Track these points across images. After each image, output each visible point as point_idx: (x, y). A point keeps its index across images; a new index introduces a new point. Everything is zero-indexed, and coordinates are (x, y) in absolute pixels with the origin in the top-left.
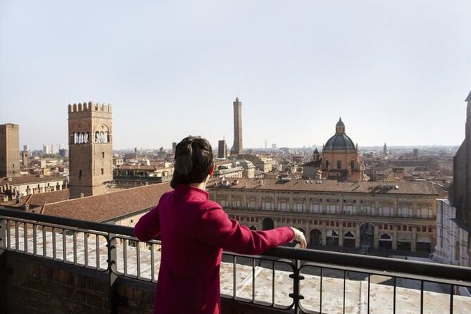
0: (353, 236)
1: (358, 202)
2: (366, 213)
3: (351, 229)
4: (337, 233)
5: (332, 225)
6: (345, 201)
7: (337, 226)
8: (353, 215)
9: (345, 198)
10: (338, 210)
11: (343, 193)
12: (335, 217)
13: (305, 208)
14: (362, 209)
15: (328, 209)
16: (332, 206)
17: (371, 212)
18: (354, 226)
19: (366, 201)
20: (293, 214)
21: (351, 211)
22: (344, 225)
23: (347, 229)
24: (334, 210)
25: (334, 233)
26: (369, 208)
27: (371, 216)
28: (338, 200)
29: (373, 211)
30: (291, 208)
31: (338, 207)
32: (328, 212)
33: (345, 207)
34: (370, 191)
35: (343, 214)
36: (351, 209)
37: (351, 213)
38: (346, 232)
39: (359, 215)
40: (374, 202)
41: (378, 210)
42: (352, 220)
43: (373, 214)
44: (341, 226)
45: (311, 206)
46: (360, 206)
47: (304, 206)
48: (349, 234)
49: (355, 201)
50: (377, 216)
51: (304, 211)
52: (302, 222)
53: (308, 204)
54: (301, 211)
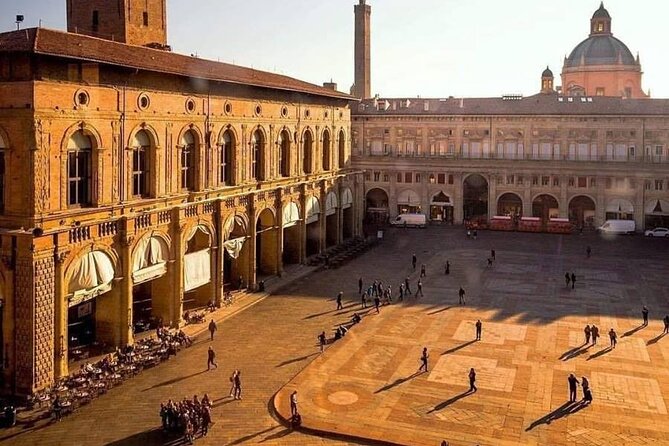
3: (662, 195)
6: (649, 133)
9: (648, 127)
11: (645, 116)
12: (626, 168)
13: (557, 151)
15: (610, 152)
16: (618, 145)
20: (532, 165)
21: (664, 156)
28: (633, 134)
30: (528, 151)
32: (610, 159)
33: (648, 148)
35: (644, 161)
36: (662, 151)
42: (665, 174)
44: (639, 187)
45: (572, 146)
47: (557, 146)
51: (557, 157)
52: (551, 182)
53: (565, 143)
54: (549, 158)
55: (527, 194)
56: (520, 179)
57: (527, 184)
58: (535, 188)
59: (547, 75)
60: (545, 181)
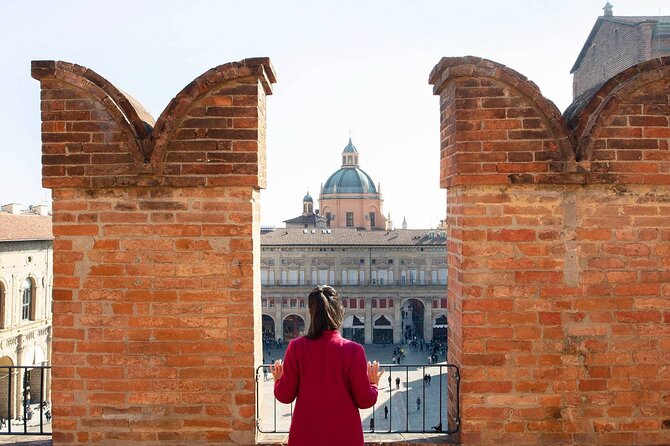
0: (389, 323)
1: (396, 262)
2: (412, 280)
3: (386, 312)
4: (362, 319)
5: (353, 305)
6: (374, 261)
7: (362, 306)
8: (389, 286)
9: (374, 256)
10: (362, 278)
11: (370, 247)
12: (357, 290)
13: (302, 278)
14: (404, 273)
15: (344, 278)
16: (351, 271)
17: (419, 280)
18: (391, 305)
19: (410, 261)
20: (281, 290)
21: (385, 278)
22: (374, 304)
23: (379, 312)
24: (356, 278)
25: (356, 321)
26: (415, 272)
27: (419, 286)
28: (362, 261)
29: (422, 278)
30: (278, 276)
31: (362, 272)
32: (345, 283)
33: (374, 273)
34: (416, 242)
35: (371, 284)
36: (385, 276)
37: (385, 283)
38: (376, 318)
39: (399, 284)
40: (423, 262)
41: (429, 274)
42: (386, 295)
43: (422, 283)
44: (368, 306)
45: (315, 272)
46: (400, 271)
47: (302, 273)
48: (382, 321)
49: (391, 261)
50: (428, 285)
51: (302, 283)
52: (298, 304)
53: (308, 269)
54: (296, 283)
55: (278, 315)
56: (272, 302)
57: (278, 306)
58: (285, 310)
59: (308, 199)
60: (293, 303)
